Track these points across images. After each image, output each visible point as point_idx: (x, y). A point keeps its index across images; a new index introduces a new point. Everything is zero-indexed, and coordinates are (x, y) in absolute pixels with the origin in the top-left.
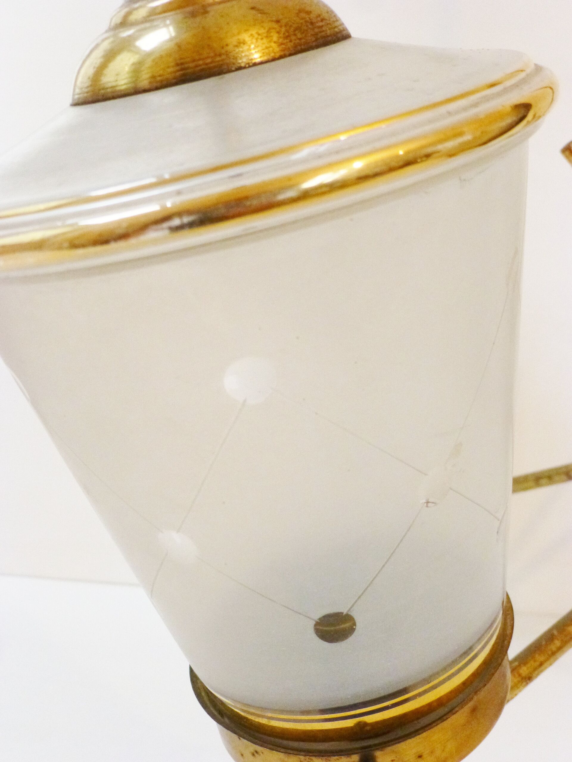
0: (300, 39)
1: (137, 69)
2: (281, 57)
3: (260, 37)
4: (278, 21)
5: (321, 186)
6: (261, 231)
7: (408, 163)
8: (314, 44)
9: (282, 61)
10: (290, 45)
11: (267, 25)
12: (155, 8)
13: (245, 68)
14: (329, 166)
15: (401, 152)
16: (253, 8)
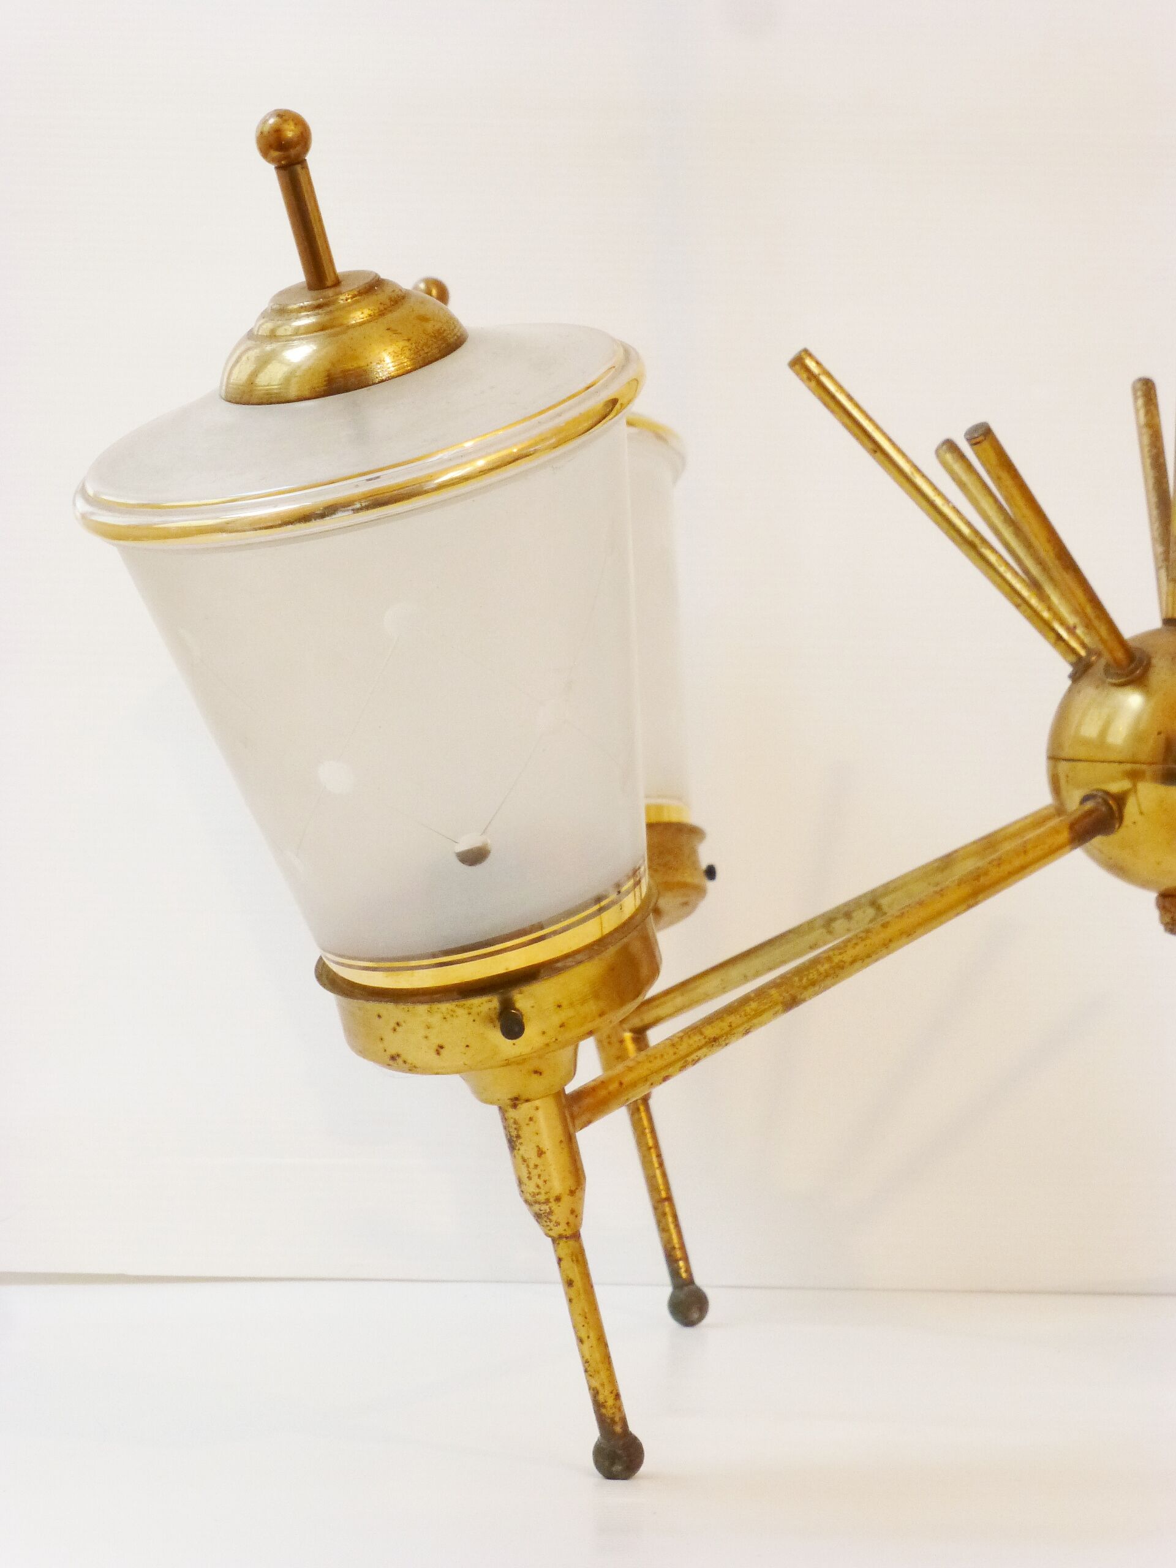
0: (427, 353)
1: (287, 380)
2: (415, 369)
3: (396, 355)
4: (409, 340)
5: (452, 479)
6: (394, 515)
7: (516, 459)
8: (439, 355)
9: (413, 373)
10: (420, 359)
11: (402, 344)
12: (299, 328)
13: (386, 380)
14: (458, 466)
15: (515, 450)
16: (388, 329)
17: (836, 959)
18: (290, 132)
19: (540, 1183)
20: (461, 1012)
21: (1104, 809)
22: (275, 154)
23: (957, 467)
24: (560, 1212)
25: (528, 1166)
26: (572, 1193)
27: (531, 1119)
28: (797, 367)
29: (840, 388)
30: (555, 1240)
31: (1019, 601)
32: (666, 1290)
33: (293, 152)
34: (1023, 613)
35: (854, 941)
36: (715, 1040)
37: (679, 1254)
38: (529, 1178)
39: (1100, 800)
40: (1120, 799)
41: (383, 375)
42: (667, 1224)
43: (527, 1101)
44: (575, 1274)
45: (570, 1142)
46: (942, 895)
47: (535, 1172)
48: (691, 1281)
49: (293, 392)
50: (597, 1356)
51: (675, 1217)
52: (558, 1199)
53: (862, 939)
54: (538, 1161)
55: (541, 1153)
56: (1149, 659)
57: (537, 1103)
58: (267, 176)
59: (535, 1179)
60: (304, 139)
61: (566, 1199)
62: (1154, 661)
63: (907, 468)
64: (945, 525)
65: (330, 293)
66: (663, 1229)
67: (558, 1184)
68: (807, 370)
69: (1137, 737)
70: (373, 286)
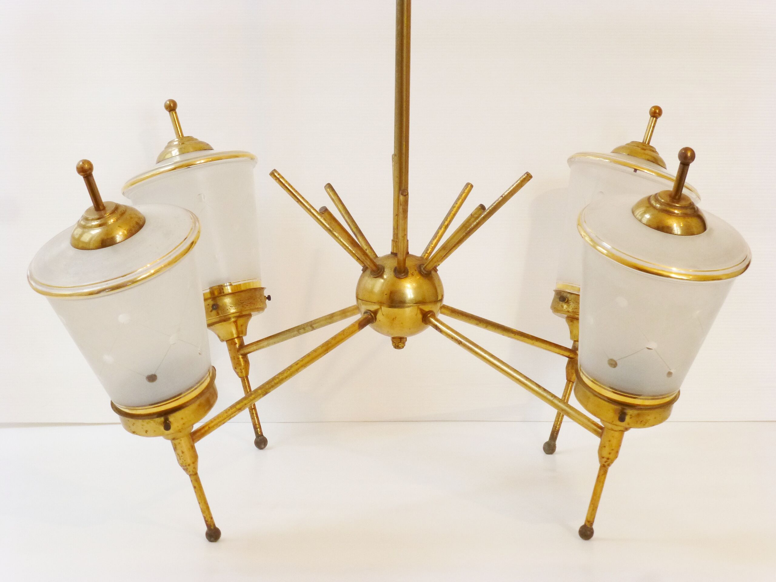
3: (123, 233)
11: (125, 228)
12: (93, 225)
17: (281, 378)
18: (86, 166)
19: (183, 461)
20: (152, 422)
21: (370, 316)
22: (82, 174)
23: (331, 193)
24: (190, 468)
25: (179, 456)
26: (193, 463)
27: (179, 443)
28: (272, 176)
29: (286, 182)
30: (190, 475)
31: (345, 248)
32: (254, 437)
33: (88, 172)
34: (347, 251)
35: (287, 371)
36: (240, 409)
37: (258, 426)
38: (180, 459)
39: (369, 314)
40: (375, 313)
41: (118, 241)
42: (254, 417)
43: (177, 439)
44: (196, 485)
45: (193, 447)
46: (316, 352)
47: (181, 458)
48: (262, 435)
49: (91, 246)
50: (205, 507)
51: (257, 414)
52: (189, 465)
53: (289, 370)
54: (182, 455)
55: (183, 452)
56: (384, 269)
57: (181, 439)
58: (81, 180)
59: (182, 460)
60: (91, 168)
61: (192, 465)
62: (386, 270)
63: (308, 207)
64: (322, 224)
65: (103, 212)
66: (253, 418)
67: (189, 461)
68: (275, 176)
69: (382, 292)
70: (117, 208)
